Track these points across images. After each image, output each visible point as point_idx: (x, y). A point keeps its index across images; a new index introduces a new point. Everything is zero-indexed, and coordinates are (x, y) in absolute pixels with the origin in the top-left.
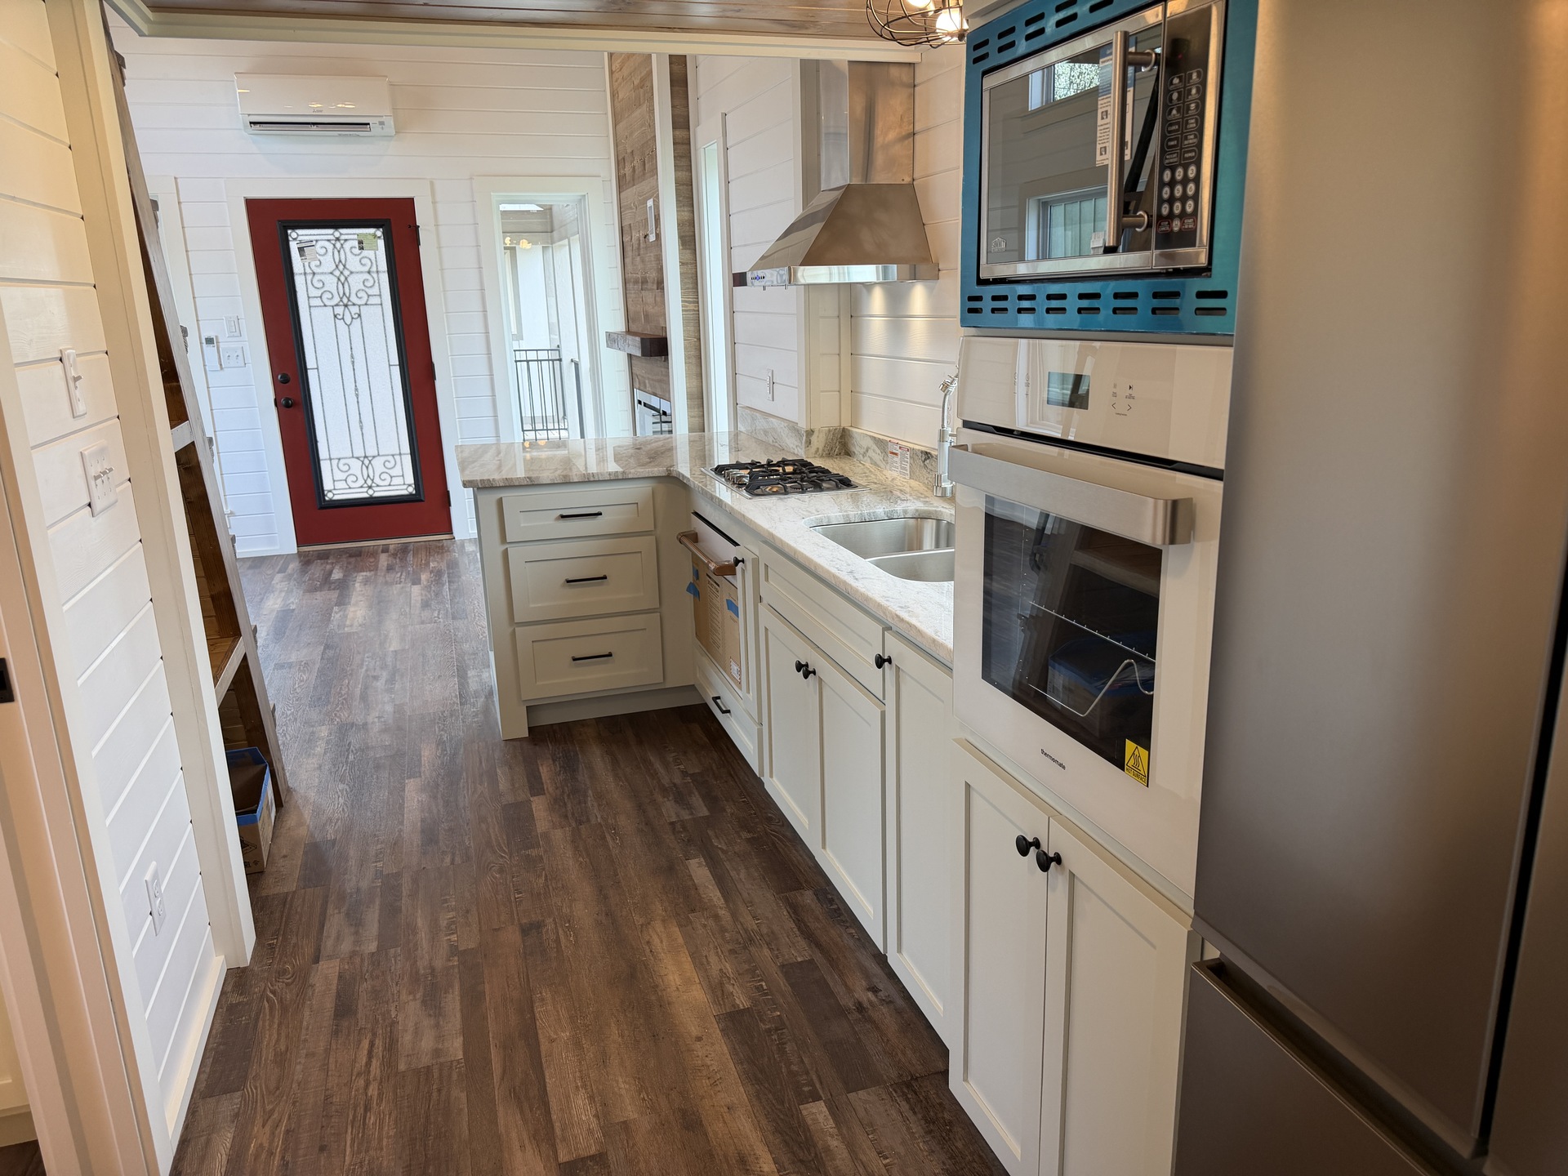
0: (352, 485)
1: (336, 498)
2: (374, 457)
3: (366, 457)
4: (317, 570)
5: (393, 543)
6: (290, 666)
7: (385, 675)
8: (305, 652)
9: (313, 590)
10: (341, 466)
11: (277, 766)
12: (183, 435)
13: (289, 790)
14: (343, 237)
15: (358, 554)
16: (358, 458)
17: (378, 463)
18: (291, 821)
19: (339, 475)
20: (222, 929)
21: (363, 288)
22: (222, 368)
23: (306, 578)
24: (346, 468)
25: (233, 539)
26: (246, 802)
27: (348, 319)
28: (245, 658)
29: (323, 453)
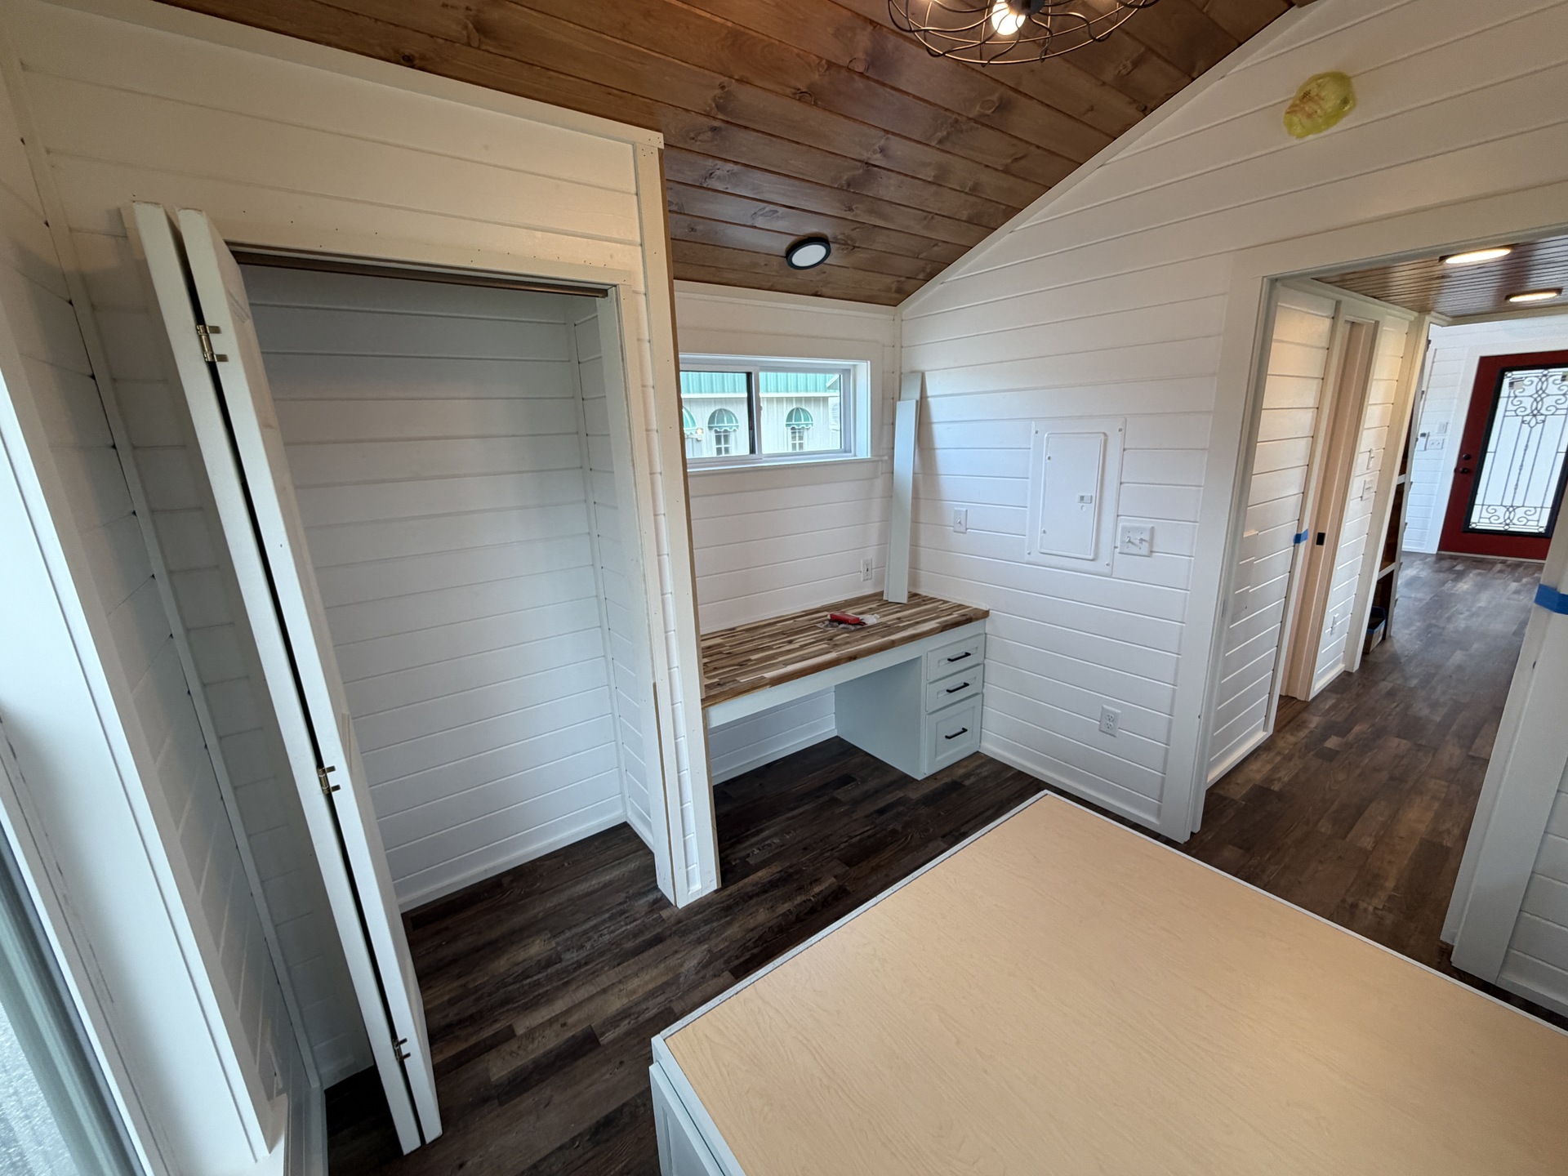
0: (1493, 522)
1: (1477, 527)
2: (1518, 507)
3: (1512, 506)
4: (1446, 564)
5: (1511, 560)
6: (1410, 598)
7: (1467, 613)
8: (1423, 595)
9: (1439, 571)
10: (1489, 510)
11: (1389, 620)
12: (1402, 479)
13: (1390, 636)
14: (1550, 374)
15: (1481, 561)
16: (1505, 506)
17: (1520, 512)
18: (1387, 645)
19: (1485, 514)
20: (1349, 656)
21: (1555, 404)
22: (1425, 449)
23: (1437, 565)
24: (1493, 511)
25: (1406, 524)
26: (1372, 626)
27: (1533, 423)
28: (1392, 572)
29: (1479, 500)
